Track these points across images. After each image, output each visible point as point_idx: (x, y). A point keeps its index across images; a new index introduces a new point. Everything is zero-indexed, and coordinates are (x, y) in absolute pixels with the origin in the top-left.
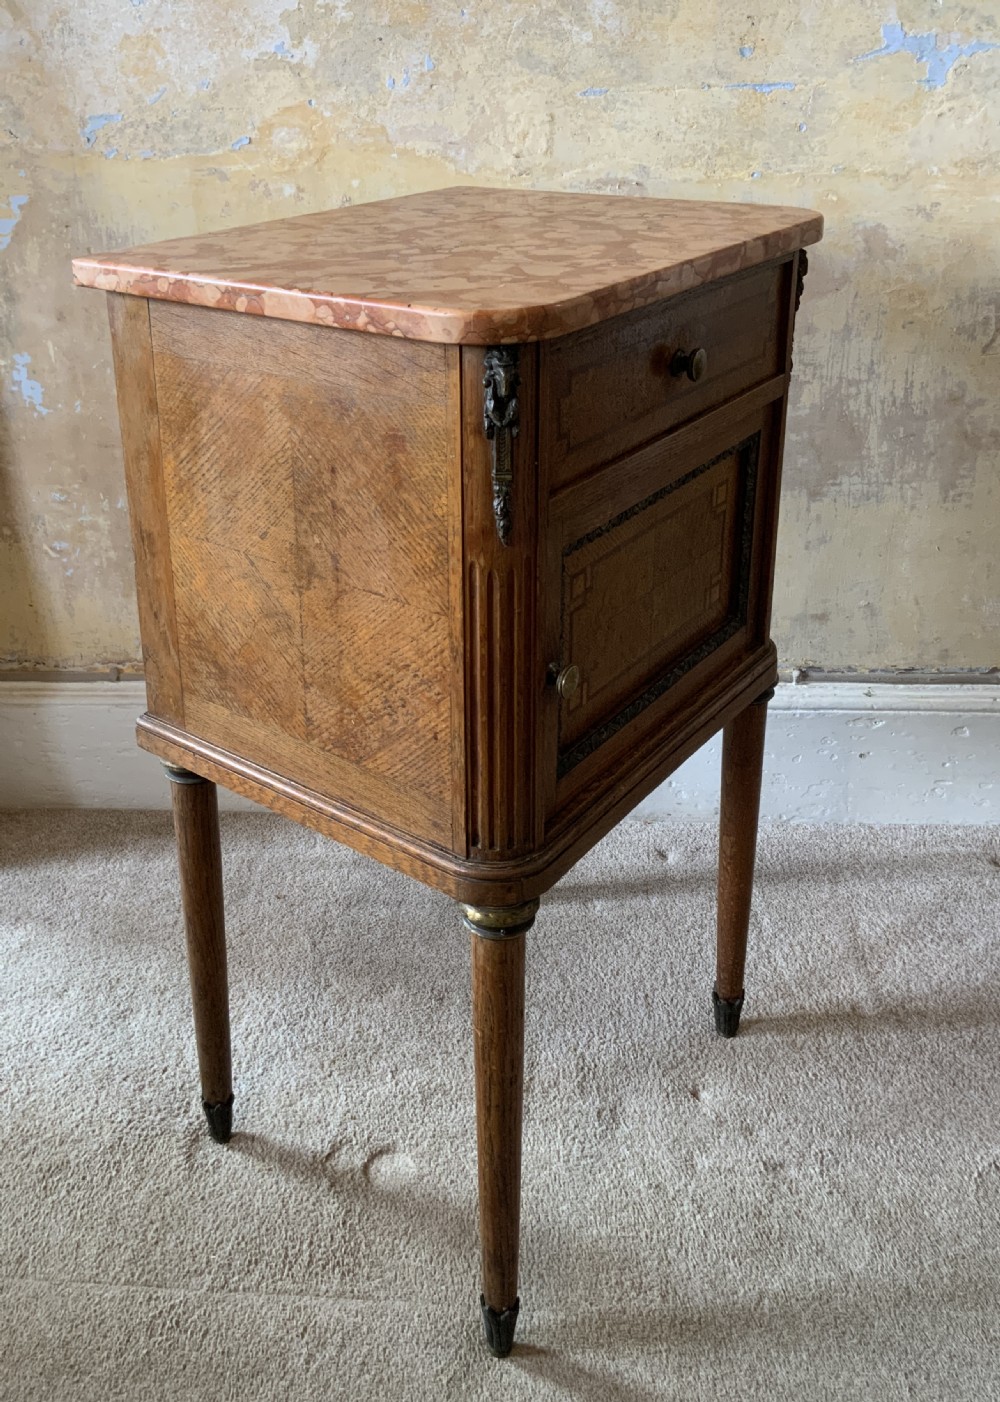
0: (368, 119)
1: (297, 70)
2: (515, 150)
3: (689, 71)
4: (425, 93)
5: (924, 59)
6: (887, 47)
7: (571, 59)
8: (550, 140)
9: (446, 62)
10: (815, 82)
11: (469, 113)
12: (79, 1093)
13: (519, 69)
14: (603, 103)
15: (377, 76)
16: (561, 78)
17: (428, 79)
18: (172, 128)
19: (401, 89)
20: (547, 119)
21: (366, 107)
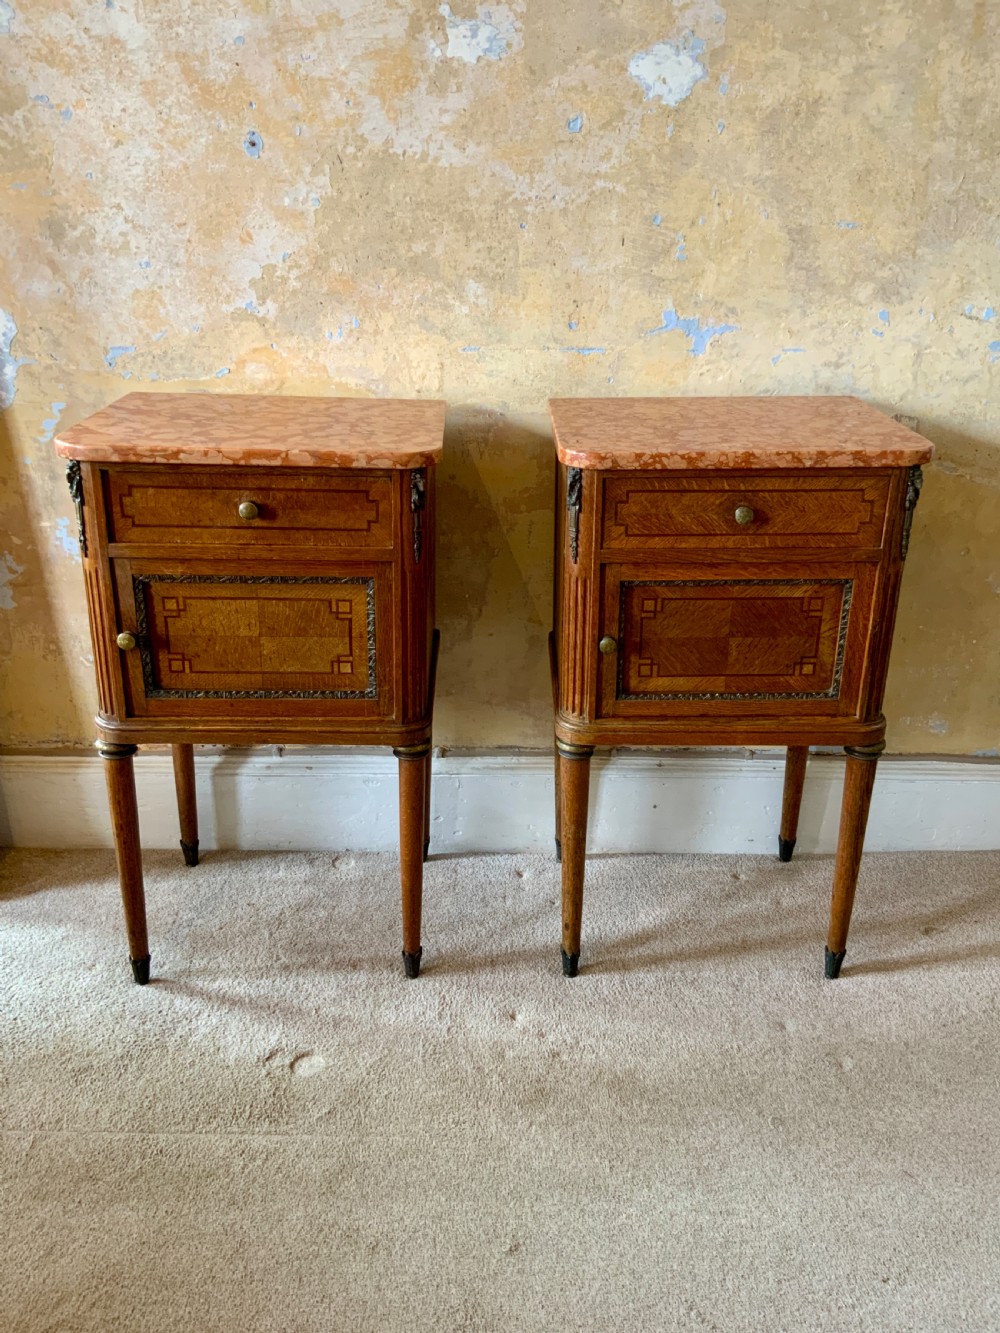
0: (314, 360)
1: (262, 322)
2: (417, 387)
3: (534, 337)
4: (354, 342)
5: (691, 335)
6: (666, 326)
7: (455, 325)
8: (441, 380)
9: (367, 323)
10: (618, 349)
11: (385, 359)
12: (101, 1026)
13: (419, 330)
14: (477, 357)
15: (320, 330)
16: (449, 338)
17: (356, 334)
18: (172, 359)
19: (337, 340)
20: (439, 366)
21: (312, 351)
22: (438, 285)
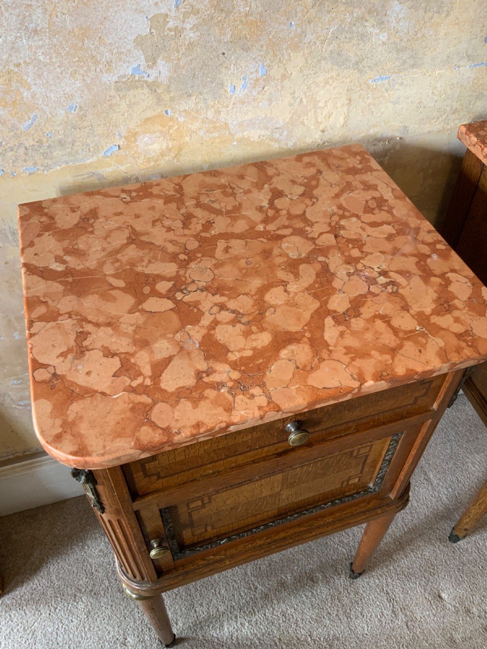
0: (215, 119)
1: (153, 87)
2: (321, 128)
4: (259, 93)
7: (369, 55)
8: (347, 116)
9: (276, 67)
11: (291, 105)
13: (330, 66)
14: (387, 86)
15: (221, 85)
16: (360, 71)
17: (262, 83)
18: (49, 147)
19: (240, 93)
20: (347, 102)
21: (213, 110)
22: (357, 12)
